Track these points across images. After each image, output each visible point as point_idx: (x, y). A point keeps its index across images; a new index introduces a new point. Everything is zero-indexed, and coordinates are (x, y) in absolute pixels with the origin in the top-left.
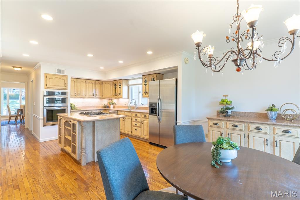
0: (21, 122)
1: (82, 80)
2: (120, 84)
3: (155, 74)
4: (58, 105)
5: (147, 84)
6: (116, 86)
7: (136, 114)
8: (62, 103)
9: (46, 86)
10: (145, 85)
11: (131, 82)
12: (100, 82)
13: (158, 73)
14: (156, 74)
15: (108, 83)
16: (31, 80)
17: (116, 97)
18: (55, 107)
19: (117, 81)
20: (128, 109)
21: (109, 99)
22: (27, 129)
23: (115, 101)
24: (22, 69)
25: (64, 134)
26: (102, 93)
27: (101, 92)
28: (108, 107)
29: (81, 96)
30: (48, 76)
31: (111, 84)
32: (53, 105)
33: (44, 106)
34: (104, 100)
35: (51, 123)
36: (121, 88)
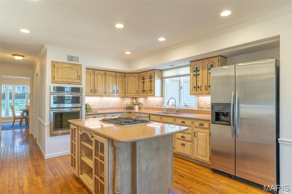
0: (27, 126)
1: (100, 72)
2: (151, 76)
3: (216, 56)
4: (68, 106)
5: (199, 74)
6: (144, 79)
7: (183, 120)
8: (73, 103)
9: (53, 79)
10: (194, 75)
11: (166, 74)
12: (123, 75)
13: (221, 56)
14: (217, 58)
15: (133, 76)
16: (36, 74)
17: (145, 94)
18: (65, 109)
19: (146, 72)
20: (162, 112)
21: (133, 98)
22: (32, 135)
23: (141, 100)
24: (24, 57)
25: (79, 154)
26: (125, 90)
27: (124, 88)
28: (132, 108)
29: (99, 93)
30: (57, 64)
31: (137, 78)
32: (62, 105)
33: (51, 107)
34: (126, 98)
35: (60, 132)
36: (153, 82)
